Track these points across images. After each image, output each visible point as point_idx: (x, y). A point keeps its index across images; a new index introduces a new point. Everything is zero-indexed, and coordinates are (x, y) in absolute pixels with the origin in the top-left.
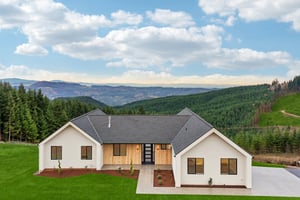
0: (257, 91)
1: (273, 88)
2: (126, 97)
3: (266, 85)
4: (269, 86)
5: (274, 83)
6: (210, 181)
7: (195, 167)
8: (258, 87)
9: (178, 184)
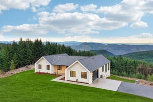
6: (77, 80)
7: (73, 74)
9: (66, 79)
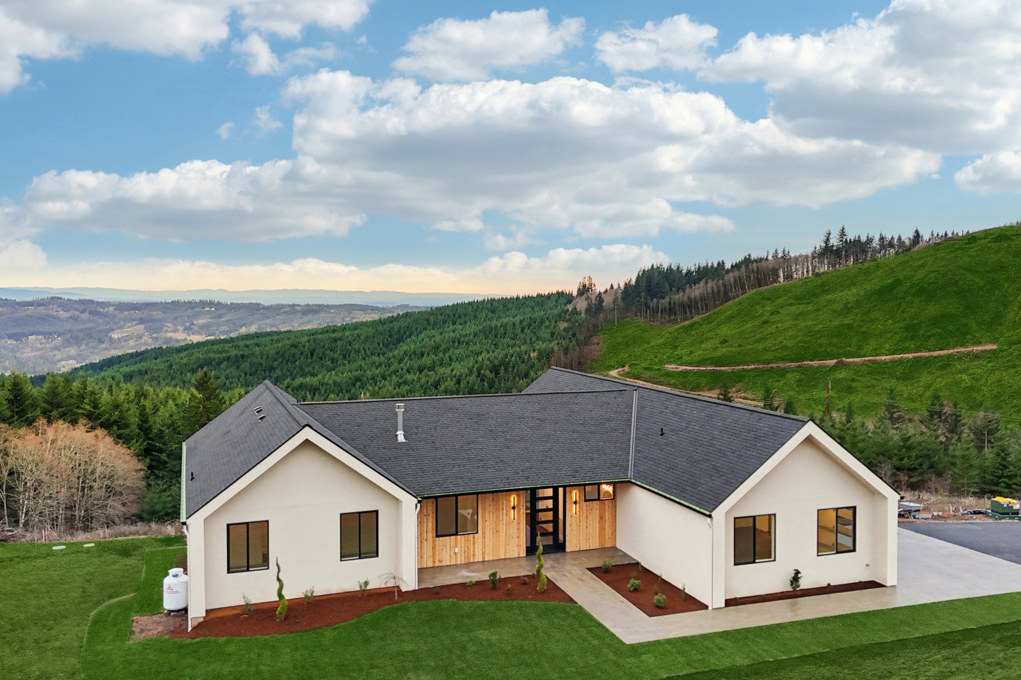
0: (539, 314)
1: (582, 305)
2: (76, 340)
3: (560, 294)
4: (569, 298)
5: (584, 290)
6: (796, 579)
7: (753, 543)
8: (541, 300)
